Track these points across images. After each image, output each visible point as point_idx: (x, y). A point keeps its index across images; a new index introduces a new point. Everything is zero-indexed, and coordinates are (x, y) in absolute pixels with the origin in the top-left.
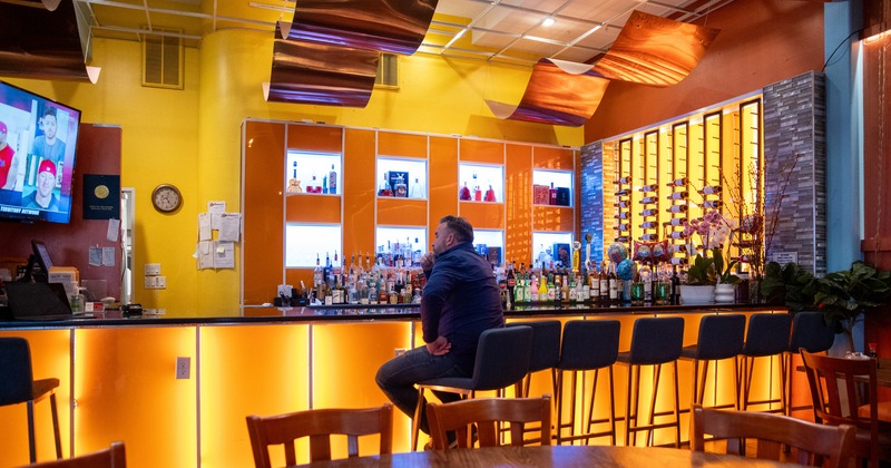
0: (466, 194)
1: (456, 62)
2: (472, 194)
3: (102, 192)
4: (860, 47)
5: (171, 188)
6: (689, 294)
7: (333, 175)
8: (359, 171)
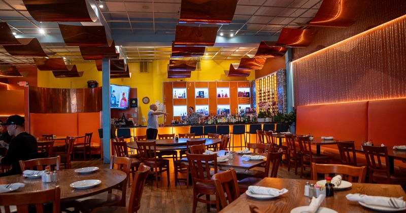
0: (219, 96)
1: (216, 61)
2: (221, 96)
3: (134, 102)
4: (292, 63)
5: (148, 98)
6: (259, 120)
7: (184, 93)
8: (191, 92)
